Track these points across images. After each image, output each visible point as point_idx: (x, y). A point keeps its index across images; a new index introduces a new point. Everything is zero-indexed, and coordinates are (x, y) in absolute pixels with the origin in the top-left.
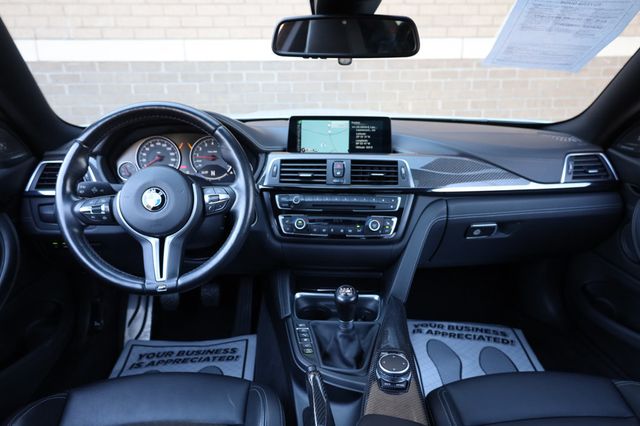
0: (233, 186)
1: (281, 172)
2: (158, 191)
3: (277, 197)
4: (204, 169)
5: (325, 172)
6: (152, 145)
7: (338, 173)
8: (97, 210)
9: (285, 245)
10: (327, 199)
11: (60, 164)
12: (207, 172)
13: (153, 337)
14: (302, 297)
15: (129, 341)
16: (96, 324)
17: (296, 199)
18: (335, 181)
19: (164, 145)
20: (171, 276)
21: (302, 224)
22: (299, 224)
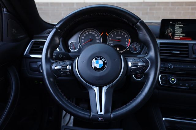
1: (161, 50)
2: (101, 59)
5: (188, 51)
6: (87, 33)
8: (64, 68)
11: (45, 42)
13: (74, 125)
15: (63, 126)
16: (50, 118)
17: (170, 66)
19: (94, 33)
21: (174, 81)
22: (172, 81)
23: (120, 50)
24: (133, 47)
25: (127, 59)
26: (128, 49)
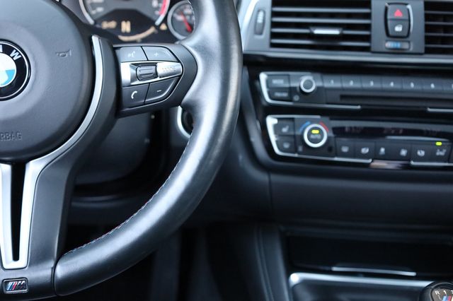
0: (190, 43)
1: (274, 25)
2: (7, 50)
3: (263, 77)
4: (108, 17)
5: (368, 27)
7: (398, 29)
9: (277, 178)
10: (371, 84)
12: (113, 24)
14: (305, 283)
17: (306, 82)
18: (390, 45)
20: (38, 257)
21: (319, 137)
22: (312, 137)
23: (133, 33)
24: (180, 18)
25: (117, 51)
26: (163, 27)
